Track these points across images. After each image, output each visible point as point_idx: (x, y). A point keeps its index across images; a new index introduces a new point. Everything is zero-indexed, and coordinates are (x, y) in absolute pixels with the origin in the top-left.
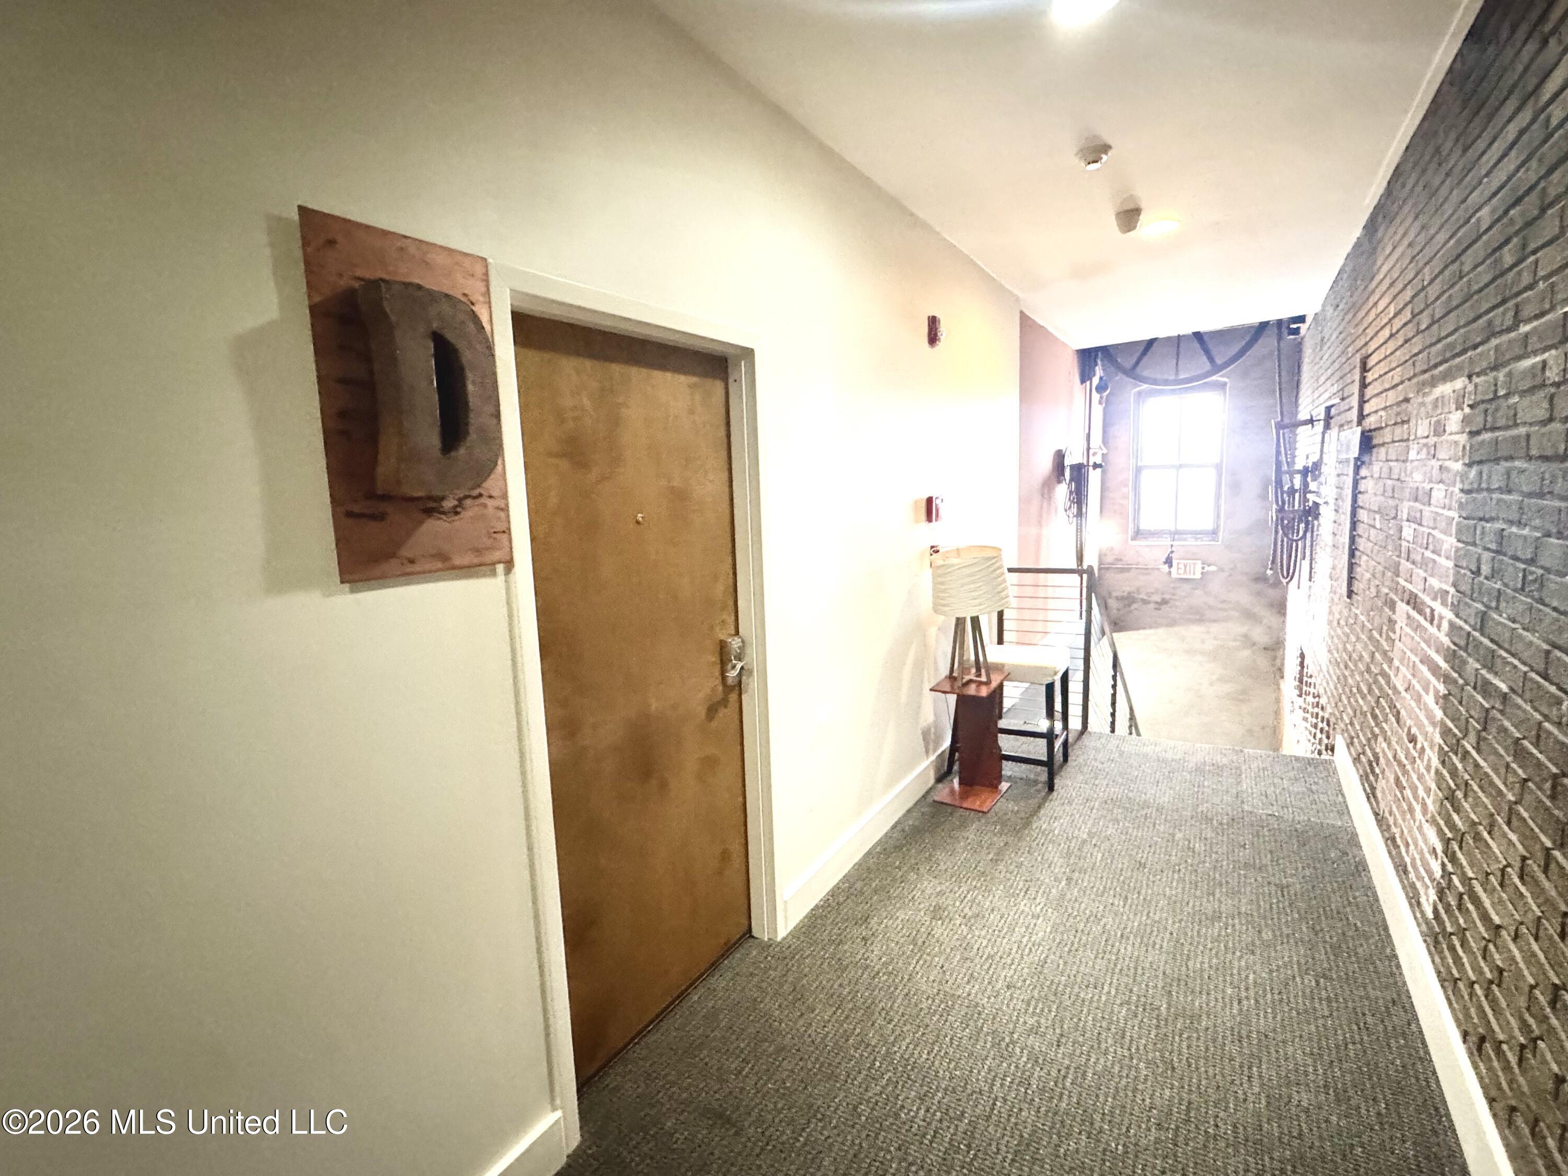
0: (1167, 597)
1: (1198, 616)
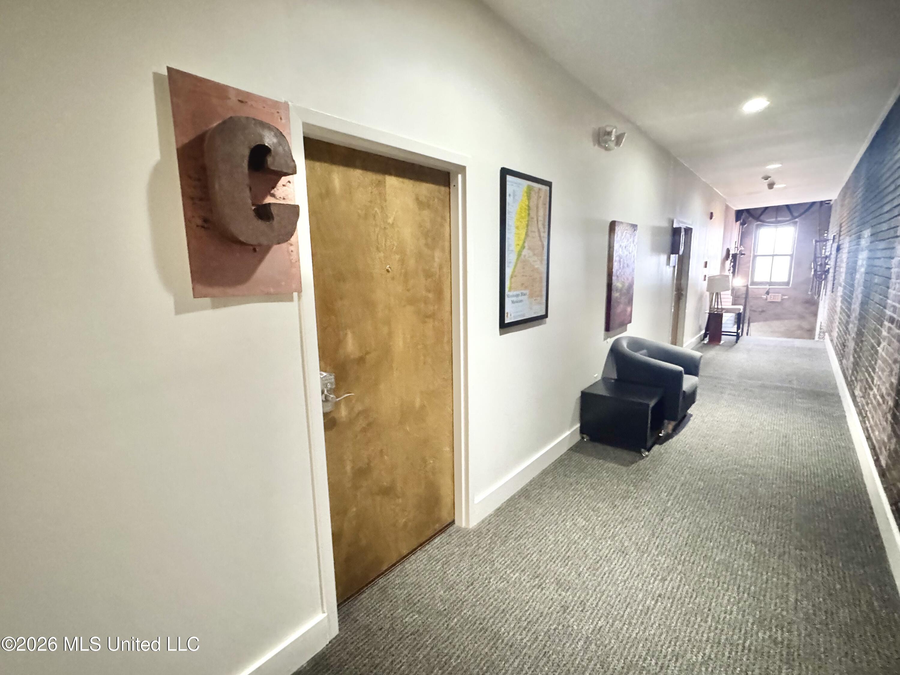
0: (764, 309)
1: (778, 317)
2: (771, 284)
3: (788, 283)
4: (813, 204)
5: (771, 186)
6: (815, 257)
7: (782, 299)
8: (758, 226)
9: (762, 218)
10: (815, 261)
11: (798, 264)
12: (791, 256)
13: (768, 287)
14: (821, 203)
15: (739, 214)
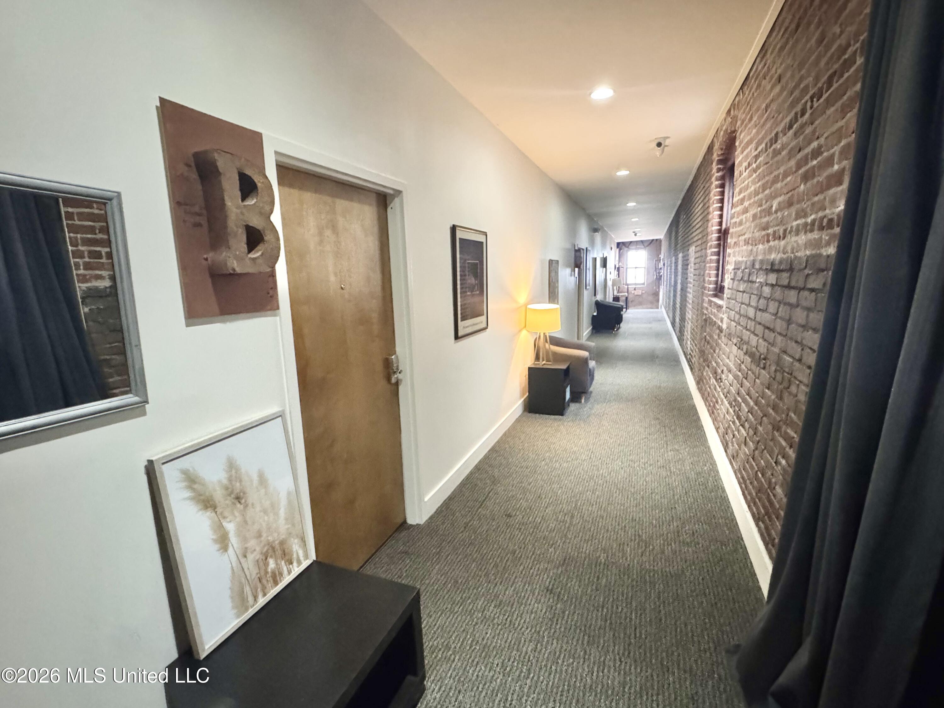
0: (633, 299)
2: (636, 284)
3: (644, 284)
4: (653, 240)
5: (636, 235)
6: (656, 269)
7: (642, 293)
8: (627, 251)
9: (630, 247)
10: (656, 270)
11: (648, 273)
12: (645, 268)
13: (634, 286)
14: (657, 240)
15: (618, 244)
